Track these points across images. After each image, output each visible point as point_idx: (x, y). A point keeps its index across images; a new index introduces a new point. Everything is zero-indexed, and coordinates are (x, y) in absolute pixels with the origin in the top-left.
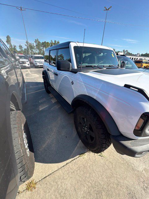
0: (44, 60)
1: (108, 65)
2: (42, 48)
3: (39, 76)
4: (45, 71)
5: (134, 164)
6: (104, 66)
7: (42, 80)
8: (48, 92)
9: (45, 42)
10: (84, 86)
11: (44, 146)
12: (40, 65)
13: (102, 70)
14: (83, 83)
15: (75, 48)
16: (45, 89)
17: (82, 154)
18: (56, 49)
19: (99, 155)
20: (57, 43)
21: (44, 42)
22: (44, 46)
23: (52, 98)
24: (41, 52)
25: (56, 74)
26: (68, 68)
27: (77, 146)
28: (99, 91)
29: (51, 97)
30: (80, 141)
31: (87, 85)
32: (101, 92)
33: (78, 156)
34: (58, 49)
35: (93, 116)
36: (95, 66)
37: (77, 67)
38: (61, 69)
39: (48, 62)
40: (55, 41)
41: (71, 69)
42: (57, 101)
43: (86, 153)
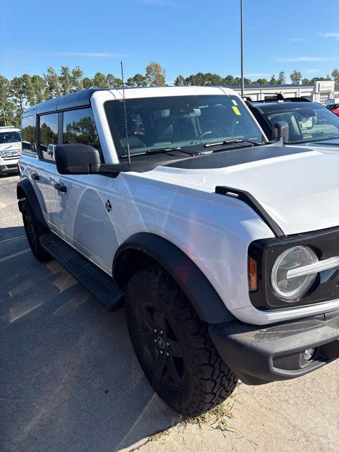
0: (20, 143)
1: (219, 141)
2: (15, 101)
3: (4, 206)
4: (27, 182)
5: (326, 437)
6: (205, 147)
7: (17, 220)
8: (42, 256)
9: (25, 76)
10: (137, 208)
11: (28, 428)
12: (9, 166)
13: (194, 157)
14: (133, 202)
15: (108, 105)
16: (30, 249)
17: (158, 432)
18: (57, 112)
19: (217, 428)
20: (71, 75)
21: (19, 76)
22: (21, 92)
23: (58, 274)
24: (10, 114)
25: (62, 189)
26: (90, 165)
27: (141, 411)
28: (168, 213)
29: (54, 273)
30: (155, 395)
31: (143, 205)
32: (172, 215)
33: (146, 439)
34: (63, 111)
35: (166, 288)
36: (174, 150)
37: (120, 158)
38: (70, 168)
39: (35, 151)
40: (65, 70)
41: (99, 165)
42: (76, 282)
43: (170, 430)
